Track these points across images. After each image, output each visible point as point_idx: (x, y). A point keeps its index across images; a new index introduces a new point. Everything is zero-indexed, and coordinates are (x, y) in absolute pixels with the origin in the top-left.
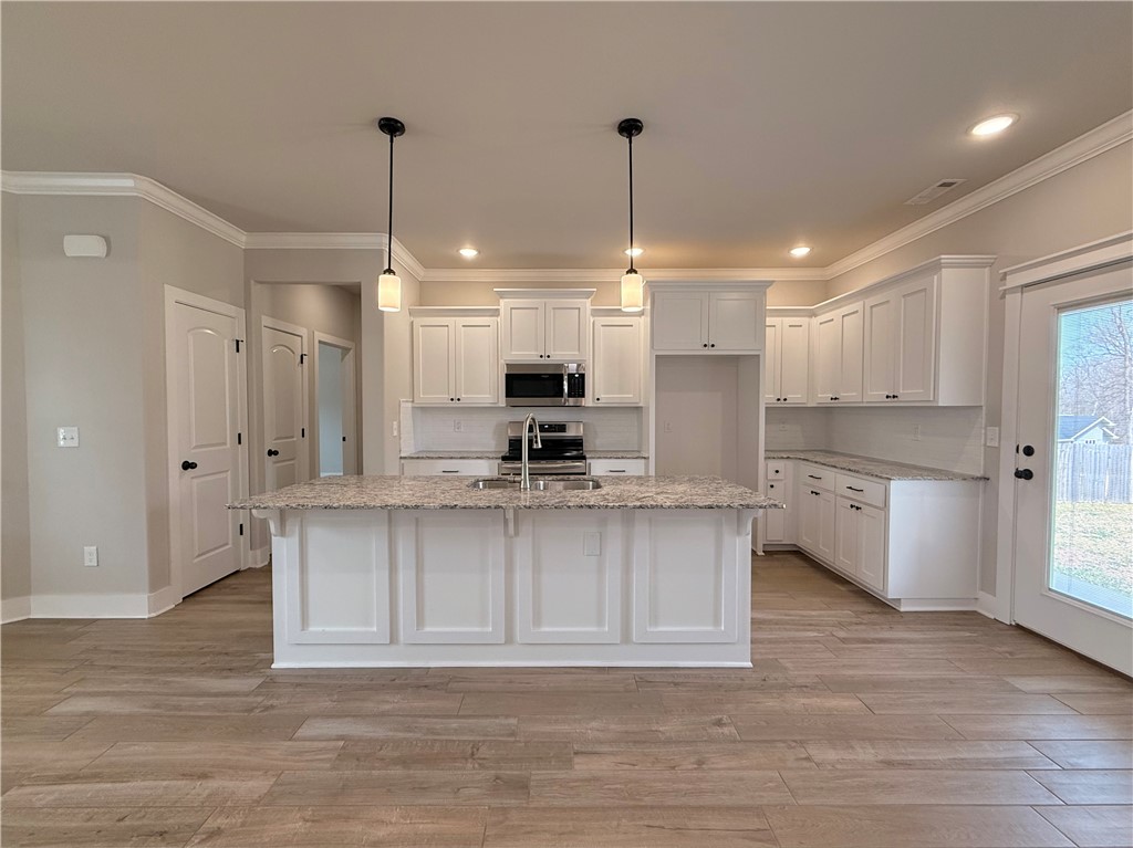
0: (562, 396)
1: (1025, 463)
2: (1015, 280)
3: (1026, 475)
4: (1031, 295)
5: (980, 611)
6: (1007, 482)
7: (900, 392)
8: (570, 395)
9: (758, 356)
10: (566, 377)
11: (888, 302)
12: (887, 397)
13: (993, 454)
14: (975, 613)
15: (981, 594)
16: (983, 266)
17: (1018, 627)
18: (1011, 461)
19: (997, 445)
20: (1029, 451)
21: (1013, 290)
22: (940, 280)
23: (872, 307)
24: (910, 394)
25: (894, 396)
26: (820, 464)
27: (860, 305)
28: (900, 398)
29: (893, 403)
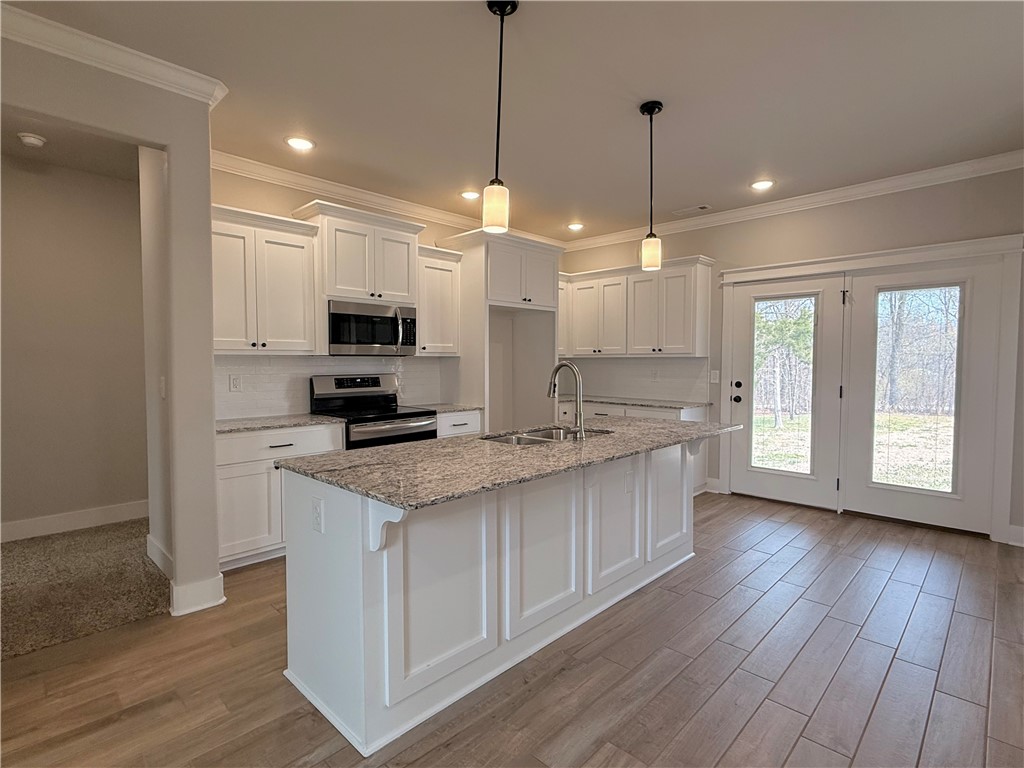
0: (396, 343)
1: (737, 392)
2: (728, 279)
3: (738, 399)
4: (738, 289)
5: (709, 491)
6: (726, 405)
7: (664, 347)
8: (403, 344)
9: (554, 312)
10: (400, 321)
12: (654, 350)
13: (716, 389)
14: (705, 493)
15: (709, 480)
17: (733, 494)
18: (728, 392)
19: (717, 381)
20: (739, 385)
21: (728, 284)
22: (696, 272)
24: (671, 348)
25: (660, 350)
26: (607, 403)
27: (622, 279)
28: (664, 351)
29: (658, 355)
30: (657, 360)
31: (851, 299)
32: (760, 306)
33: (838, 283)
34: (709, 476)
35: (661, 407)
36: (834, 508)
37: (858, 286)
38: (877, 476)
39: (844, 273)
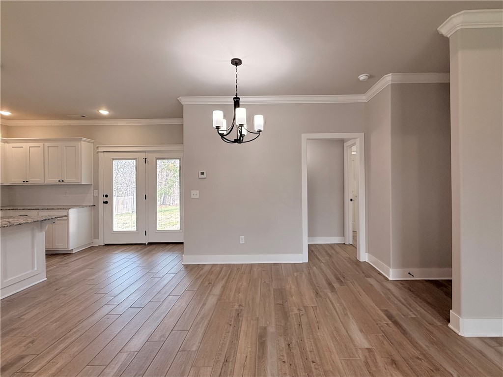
1: (106, 199)
2: (101, 149)
3: (106, 202)
4: (105, 154)
5: (94, 245)
6: (101, 205)
7: (65, 179)
11: (57, 147)
12: (59, 181)
13: (96, 198)
16: (91, 143)
17: (106, 245)
18: (102, 199)
19: (97, 195)
20: (107, 196)
21: (101, 152)
22: (81, 145)
23: (48, 147)
24: (68, 180)
25: (63, 181)
26: (27, 209)
27: (41, 144)
28: (65, 182)
29: (61, 183)
30: (61, 186)
31: (148, 161)
32: (115, 162)
33: (143, 155)
34: (94, 239)
35: (58, 209)
36: (144, 243)
37: (150, 157)
38: (159, 228)
39: (145, 152)
